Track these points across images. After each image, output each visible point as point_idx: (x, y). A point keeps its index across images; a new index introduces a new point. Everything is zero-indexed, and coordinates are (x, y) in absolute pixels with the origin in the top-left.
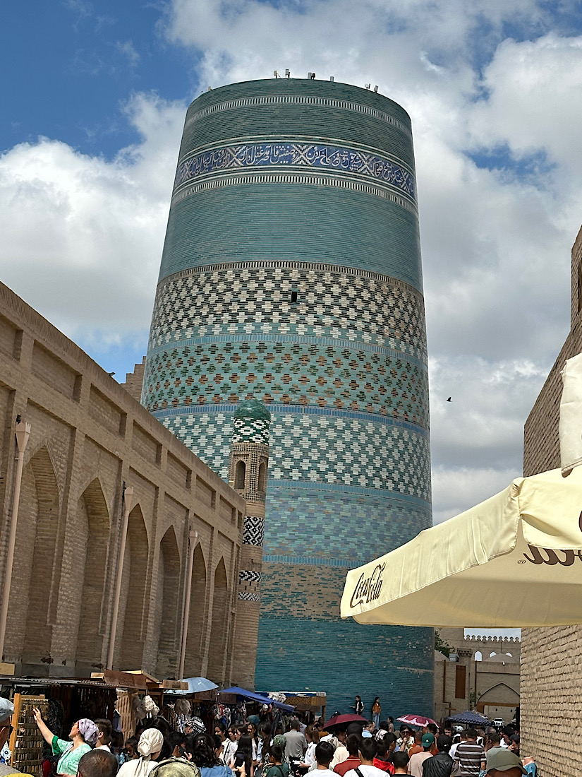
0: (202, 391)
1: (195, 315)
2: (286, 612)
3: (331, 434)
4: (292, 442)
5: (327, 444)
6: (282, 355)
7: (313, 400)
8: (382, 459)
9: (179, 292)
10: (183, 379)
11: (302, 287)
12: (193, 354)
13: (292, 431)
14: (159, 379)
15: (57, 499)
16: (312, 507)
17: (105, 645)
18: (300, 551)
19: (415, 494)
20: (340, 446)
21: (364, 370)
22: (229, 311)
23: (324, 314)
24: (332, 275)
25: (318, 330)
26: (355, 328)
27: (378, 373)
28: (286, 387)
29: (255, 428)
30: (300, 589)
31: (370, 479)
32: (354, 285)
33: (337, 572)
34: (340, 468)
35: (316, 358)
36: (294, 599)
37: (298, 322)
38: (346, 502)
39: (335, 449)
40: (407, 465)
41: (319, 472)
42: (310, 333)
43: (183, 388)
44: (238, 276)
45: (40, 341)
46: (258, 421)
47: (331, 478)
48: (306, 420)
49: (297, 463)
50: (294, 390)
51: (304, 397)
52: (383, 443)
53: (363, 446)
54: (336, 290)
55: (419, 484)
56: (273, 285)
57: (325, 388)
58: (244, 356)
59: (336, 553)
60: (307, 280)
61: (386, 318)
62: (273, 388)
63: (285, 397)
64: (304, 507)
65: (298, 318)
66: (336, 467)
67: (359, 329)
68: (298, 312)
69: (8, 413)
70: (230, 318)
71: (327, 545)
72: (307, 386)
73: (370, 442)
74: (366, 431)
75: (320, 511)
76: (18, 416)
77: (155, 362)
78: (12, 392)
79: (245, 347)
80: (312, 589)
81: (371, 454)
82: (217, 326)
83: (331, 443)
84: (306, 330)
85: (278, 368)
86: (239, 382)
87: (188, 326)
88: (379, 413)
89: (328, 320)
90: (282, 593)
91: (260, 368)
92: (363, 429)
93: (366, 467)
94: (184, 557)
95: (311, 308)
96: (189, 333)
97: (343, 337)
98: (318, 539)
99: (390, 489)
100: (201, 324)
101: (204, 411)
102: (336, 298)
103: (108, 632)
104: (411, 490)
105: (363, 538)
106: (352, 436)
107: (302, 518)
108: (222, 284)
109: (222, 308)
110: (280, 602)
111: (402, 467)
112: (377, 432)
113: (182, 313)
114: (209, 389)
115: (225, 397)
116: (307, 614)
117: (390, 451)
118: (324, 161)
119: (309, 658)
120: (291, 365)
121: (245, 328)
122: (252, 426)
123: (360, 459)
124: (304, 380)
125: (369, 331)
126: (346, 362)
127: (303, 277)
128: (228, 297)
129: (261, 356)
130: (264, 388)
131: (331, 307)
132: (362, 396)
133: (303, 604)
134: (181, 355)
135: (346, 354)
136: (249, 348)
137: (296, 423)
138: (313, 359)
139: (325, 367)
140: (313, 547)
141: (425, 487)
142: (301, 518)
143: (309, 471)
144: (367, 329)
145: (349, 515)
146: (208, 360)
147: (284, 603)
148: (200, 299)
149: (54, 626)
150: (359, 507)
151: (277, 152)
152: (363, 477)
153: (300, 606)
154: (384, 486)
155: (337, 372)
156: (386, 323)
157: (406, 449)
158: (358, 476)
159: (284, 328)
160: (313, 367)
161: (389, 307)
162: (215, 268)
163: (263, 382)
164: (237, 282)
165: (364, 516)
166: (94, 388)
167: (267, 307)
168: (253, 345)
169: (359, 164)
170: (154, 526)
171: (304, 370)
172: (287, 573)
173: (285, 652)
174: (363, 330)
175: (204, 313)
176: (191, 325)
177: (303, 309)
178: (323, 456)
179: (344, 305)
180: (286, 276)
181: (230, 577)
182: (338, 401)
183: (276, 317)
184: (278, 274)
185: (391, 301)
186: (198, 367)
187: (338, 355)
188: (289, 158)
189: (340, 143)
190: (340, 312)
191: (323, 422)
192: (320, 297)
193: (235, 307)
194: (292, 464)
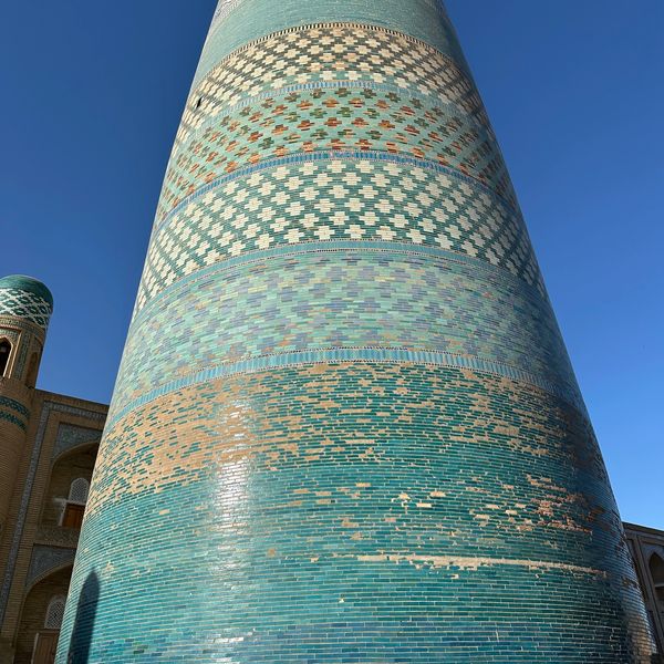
2: (125, 489)
6: (181, 162)
8: (304, 203)
11: (207, 89)
20: (228, 213)
21: (273, 115)
25: (216, 111)
28: (178, 190)
30: (148, 441)
31: (280, 235)
34: (226, 240)
36: (138, 462)
37: (198, 120)
40: (370, 202)
41: (196, 259)
47: (212, 257)
48: (190, 209)
50: (183, 187)
51: (192, 186)
52: (307, 184)
57: (215, 160)
61: (316, 56)
63: (175, 200)
65: (199, 117)
66: (220, 241)
68: (199, 112)
73: (279, 189)
81: (282, 202)
83: (216, 216)
84: (204, 120)
85: (175, 178)
88: (299, 151)
89: (227, 95)
90: (125, 458)
92: (267, 179)
93: (271, 222)
95: (212, 97)
98: (182, 351)
99: (325, 238)
105: (260, 321)
106: (248, 194)
107: (168, 330)
112: (294, 174)
116: (150, 482)
117: (324, 190)
120: (186, 164)
124: (194, 169)
125: (284, 76)
126: (244, 120)
127: (210, 80)
131: (232, 82)
132: (268, 144)
133: (147, 467)
135: (245, 112)
138: (206, 141)
139: (218, 140)
140: (174, 365)
143: (184, 265)
144: (279, 76)
145: (235, 295)
150: (253, 279)
152: (265, 237)
153: (142, 472)
154: (308, 237)
157: (366, 182)
158: (257, 238)
159: (186, 137)
160: (205, 149)
161: (322, 46)
174: (274, 78)
177: (204, 105)
178: (203, 238)
182: (230, 164)
187: (235, 119)
190: (242, 79)
191: (210, 197)
192: (222, 81)
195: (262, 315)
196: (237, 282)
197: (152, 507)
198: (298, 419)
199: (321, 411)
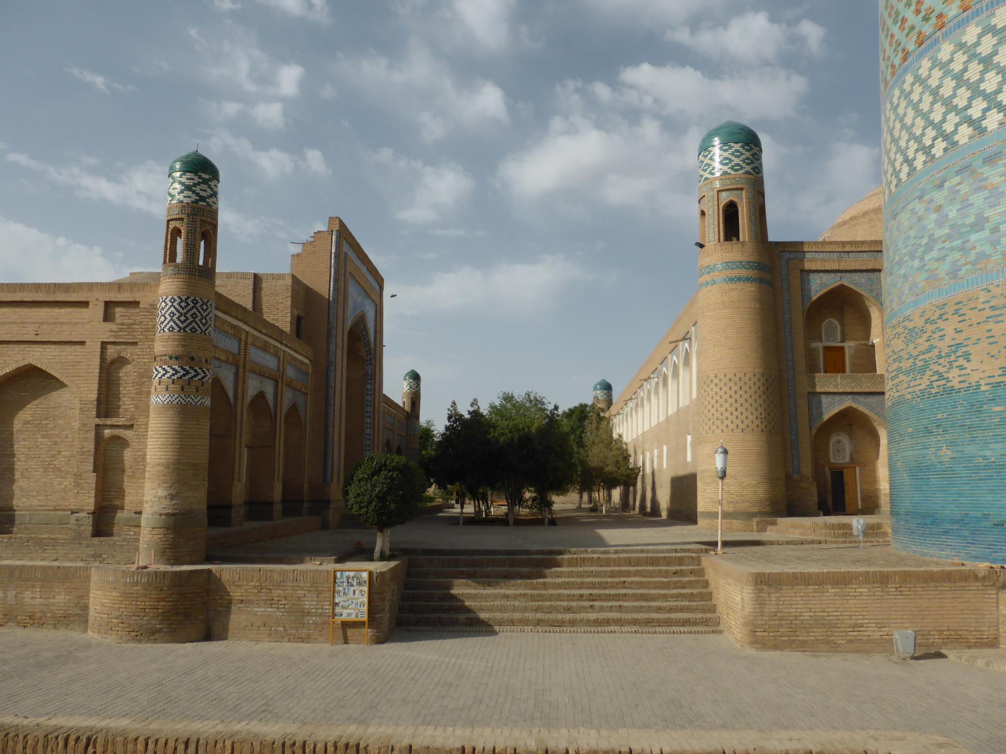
2: (944, 382)
4: (931, 99)
5: (981, 67)
7: (953, 10)
16: (965, 189)
18: (954, 273)
28: (919, 21)
30: (960, 338)
36: (953, 358)
47: (992, 120)
49: (939, 128)
50: (927, 17)
51: (940, 16)
62: (908, 35)
63: (919, 35)
64: (953, 196)
71: (996, 244)
75: (978, 189)
80: (976, 333)
90: (936, 352)
98: (979, 241)
107: (953, 214)
110: (936, 368)
116: (974, 378)
130: (900, 43)
133: (965, 364)
137: (934, 65)
140: (972, 256)
142: (951, 215)
147: (941, 370)
153: (961, 368)
172: (940, 317)
173: (949, 453)
194: (934, 133)
197: (982, 403)
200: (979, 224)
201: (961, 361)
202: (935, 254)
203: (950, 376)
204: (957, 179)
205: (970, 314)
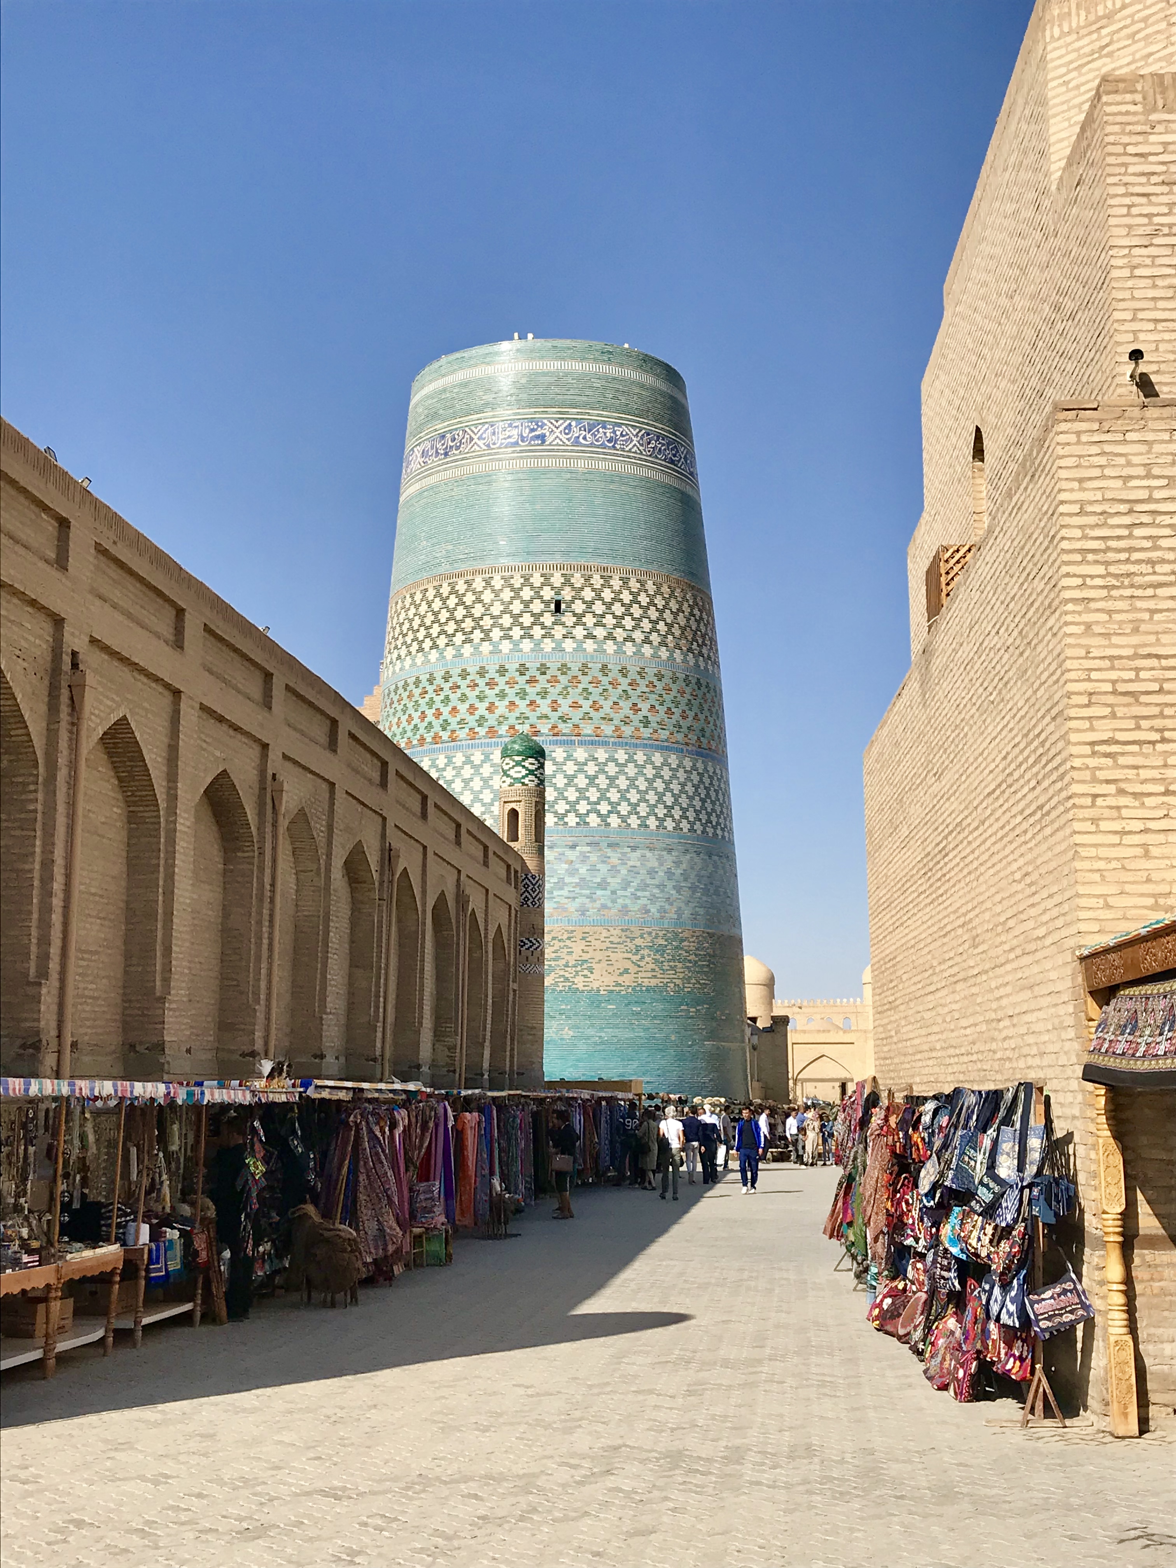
0: (454, 725)
1: (439, 634)
3: (612, 769)
4: (566, 781)
5: (607, 781)
6: (548, 677)
7: (587, 729)
8: (673, 795)
9: (417, 607)
10: (430, 713)
11: (567, 594)
12: (439, 681)
13: (565, 768)
14: (399, 714)
15: (319, 869)
16: (594, 858)
17: (379, 1035)
18: (583, 911)
19: (715, 835)
20: (623, 783)
21: (647, 690)
22: (481, 627)
23: (595, 625)
24: (602, 577)
25: (590, 645)
26: (633, 641)
27: (664, 692)
28: (554, 716)
29: (527, 769)
30: (585, 957)
31: (661, 821)
32: (629, 588)
33: (628, 933)
34: (624, 809)
35: (589, 678)
36: (579, 968)
37: (565, 637)
38: (634, 848)
39: (617, 786)
40: (703, 801)
41: (599, 815)
42: (579, 649)
43: (430, 723)
44: (488, 582)
45: (291, 684)
46: (531, 760)
47: (614, 821)
48: (581, 754)
49: (573, 805)
50: (563, 719)
51: (576, 726)
52: (674, 777)
53: (650, 782)
54: (607, 595)
55: (718, 823)
56: (532, 593)
57: (601, 713)
58: (501, 681)
59: (625, 910)
60: (572, 585)
61: (669, 626)
62: (539, 718)
63: (554, 727)
64: (584, 858)
65: (564, 632)
66: (619, 808)
67: (639, 641)
68: (563, 624)
69: (263, 772)
70: (482, 636)
71: (614, 901)
72: (579, 713)
73: (658, 776)
74: (652, 763)
75: (603, 862)
76: (274, 775)
77: (393, 694)
78: (265, 746)
79: (502, 671)
80: (598, 955)
81: (660, 790)
82: (467, 646)
83: (612, 779)
84: (575, 645)
85: (544, 694)
86: (498, 712)
87: (431, 648)
88: (666, 741)
89: (600, 632)
90: (564, 962)
91: (522, 694)
92: (649, 761)
93: (655, 806)
94: (458, 927)
95: (579, 617)
96: (434, 655)
97: (619, 652)
98: (603, 896)
99: (685, 830)
100: (447, 645)
101: (458, 748)
102: (609, 605)
103: (381, 1019)
104: (710, 830)
105: (656, 891)
106: (636, 770)
107: (583, 870)
108: (469, 594)
109: (472, 624)
110: (562, 973)
111: (697, 803)
112: (665, 763)
113: (422, 633)
114: (462, 722)
115: (482, 731)
116: (595, 985)
117: (683, 785)
118: (585, 438)
119: (600, 1037)
120: (559, 687)
121: (501, 647)
122: (524, 767)
123: (647, 797)
124: (575, 706)
125: (650, 643)
126: (624, 683)
127: (567, 582)
128: (478, 610)
129: (522, 680)
130: (528, 718)
131: (603, 616)
132: (646, 722)
133: (589, 974)
134: (424, 683)
135: (624, 672)
136: (507, 671)
137: (569, 758)
138: (585, 680)
139: (600, 690)
140: (598, 904)
141: (726, 826)
142: (581, 871)
143: (587, 815)
144: (647, 641)
145: (638, 864)
146: (459, 687)
147: (567, 975)
148: (444, 615)
149: (324, 1016)
150: (649, 854)
151: (527, 430)
152: (652, 819)
153: (585, 976)
154: (677, 828)
155: (614, 694)
156: (669, 632)
157: (701, 781)
158: (647, 817)
159: (548, 645)
160: (585, 690)
161: (672, 612)
162: (460, 575)
163: (528, 712)
164: (488, 591)
165: (656, 864)
166: (352, 736)
167: (527, 620)
168: (512, 667)
169: (626, 441)
170: (424, 892)
171: (575, 694)
172: (569, 938)
173: (571, 1033)
174: (644, 642)
175: (450, 631)
176: (435, 646)
177: (569, 619)
178: (603, 797)
179: (618, 613)
180: (547, 582)
181: (509, 947)
182: (617, 729)
183: (537, 632)
184: (537, 580)
185: (674, 605)
186: (447, 698)
187: (614, 674)
188: (542, 437)
189: (601, 416)
190: (614, 622)
191: (601, 754)
192: (590, 604)
193: (487, 622)
194: (568, 807)
195: (658, 886)
196: (638, 853)
197: (600, 1002)
198: (680, 965)
199: (690, 961)
200: (603, 885)
201: (586, 972)
202: (565, 893)
203: (576, 981)
204: (588, 849)
205: (594, 943)
